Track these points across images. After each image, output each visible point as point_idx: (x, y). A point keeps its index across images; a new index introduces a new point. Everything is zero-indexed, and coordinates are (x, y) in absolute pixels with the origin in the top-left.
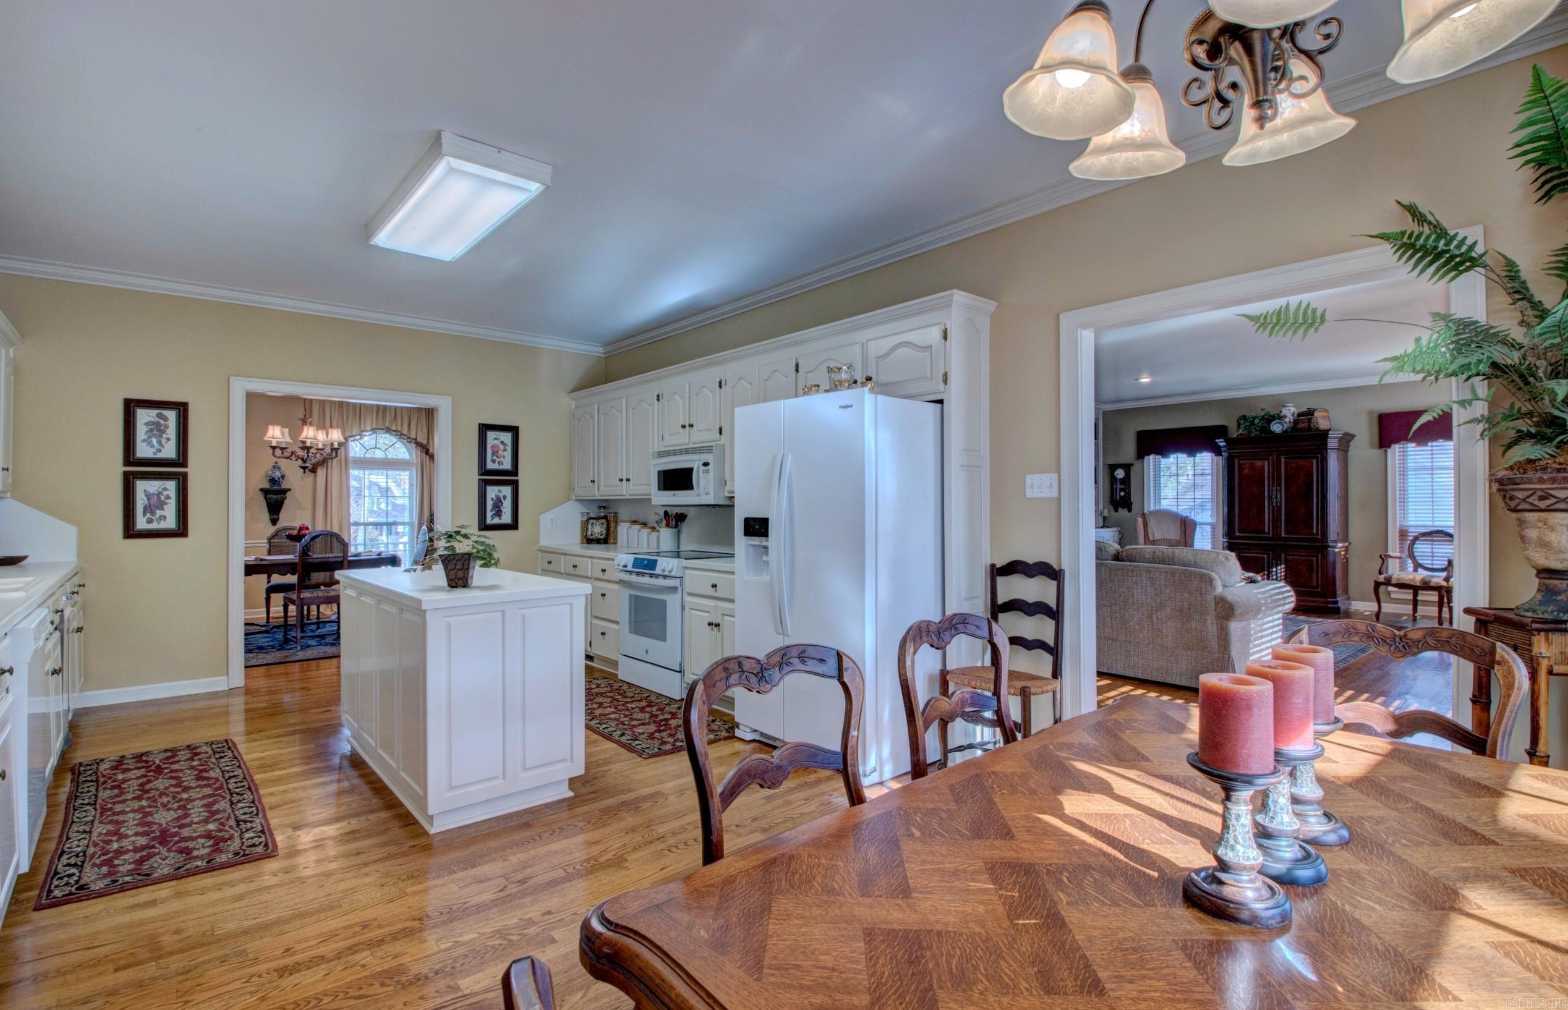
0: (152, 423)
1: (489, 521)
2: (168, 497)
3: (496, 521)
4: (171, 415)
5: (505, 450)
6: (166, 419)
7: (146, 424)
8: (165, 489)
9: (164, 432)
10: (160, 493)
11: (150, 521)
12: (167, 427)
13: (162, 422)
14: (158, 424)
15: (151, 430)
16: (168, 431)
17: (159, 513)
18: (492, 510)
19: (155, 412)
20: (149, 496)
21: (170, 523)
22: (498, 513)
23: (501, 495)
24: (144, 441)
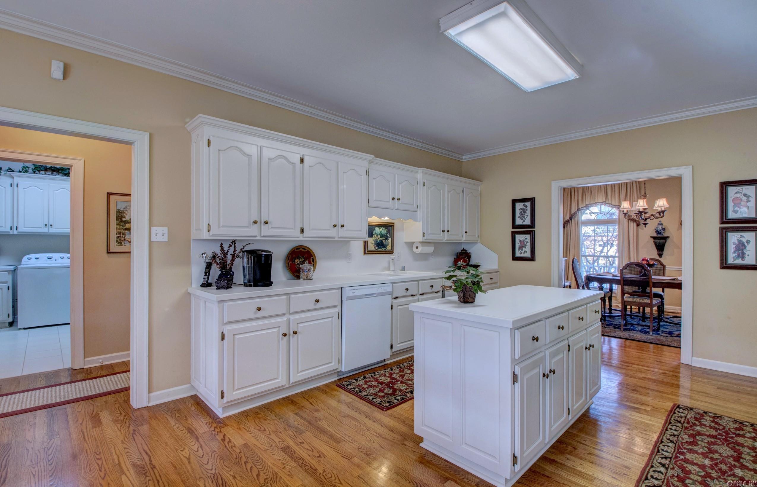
0: (522, 209)
1: (730, 261)
2: (527, 242)
3: (739, 261)
4: (528, 204)
5: (748, 201)
6: (526, 207)
7: (519, 210)
8: (526, 239)
9: (525, 212)
10: (524, 241)
11: (521, 253)
12: (527, 210)
13: (525, 208)
14: (523, 209)
15: (521, 212)
16: (527, 212)
17: (524, 249)
18: (734, 252)
19: (522, 204)
20: (520, 241)
21: (528, 255)
22: (742, 256)
23: (744, 240)
24: (519, 217)
